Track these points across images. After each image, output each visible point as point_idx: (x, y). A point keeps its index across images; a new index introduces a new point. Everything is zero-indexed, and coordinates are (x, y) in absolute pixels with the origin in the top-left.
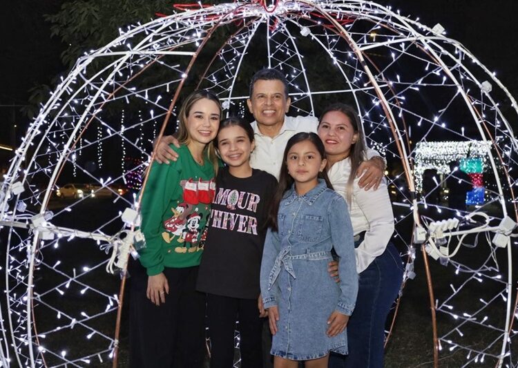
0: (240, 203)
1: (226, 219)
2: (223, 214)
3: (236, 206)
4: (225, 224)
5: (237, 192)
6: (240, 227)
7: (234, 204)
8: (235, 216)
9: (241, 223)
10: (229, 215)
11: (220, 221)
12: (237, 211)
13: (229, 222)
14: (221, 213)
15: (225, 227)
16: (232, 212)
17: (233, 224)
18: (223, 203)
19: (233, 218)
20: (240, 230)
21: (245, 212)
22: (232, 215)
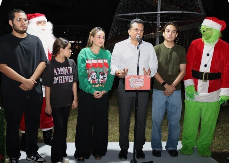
0: (67, 72)
1: (64, 79)
2: (62, 77)
3: (66, 73)
4: (64, 81)
5: (64, 68)
6: (69, 80)
7: (65, 73)
8: (67, 77)
9: (69, 79)
10: (65, 77)
11: (62, 80)
12: (67, 75)
13: (65, 80)
14: (61, 77)
15: (64, 82)
16: (66, 75)
17: (67, 80)
18: (62, 73)
19: (66, 78)
20: (69, 81)
21: (69, 75)
22: (66, 77)
